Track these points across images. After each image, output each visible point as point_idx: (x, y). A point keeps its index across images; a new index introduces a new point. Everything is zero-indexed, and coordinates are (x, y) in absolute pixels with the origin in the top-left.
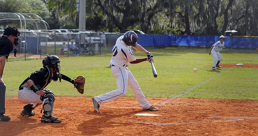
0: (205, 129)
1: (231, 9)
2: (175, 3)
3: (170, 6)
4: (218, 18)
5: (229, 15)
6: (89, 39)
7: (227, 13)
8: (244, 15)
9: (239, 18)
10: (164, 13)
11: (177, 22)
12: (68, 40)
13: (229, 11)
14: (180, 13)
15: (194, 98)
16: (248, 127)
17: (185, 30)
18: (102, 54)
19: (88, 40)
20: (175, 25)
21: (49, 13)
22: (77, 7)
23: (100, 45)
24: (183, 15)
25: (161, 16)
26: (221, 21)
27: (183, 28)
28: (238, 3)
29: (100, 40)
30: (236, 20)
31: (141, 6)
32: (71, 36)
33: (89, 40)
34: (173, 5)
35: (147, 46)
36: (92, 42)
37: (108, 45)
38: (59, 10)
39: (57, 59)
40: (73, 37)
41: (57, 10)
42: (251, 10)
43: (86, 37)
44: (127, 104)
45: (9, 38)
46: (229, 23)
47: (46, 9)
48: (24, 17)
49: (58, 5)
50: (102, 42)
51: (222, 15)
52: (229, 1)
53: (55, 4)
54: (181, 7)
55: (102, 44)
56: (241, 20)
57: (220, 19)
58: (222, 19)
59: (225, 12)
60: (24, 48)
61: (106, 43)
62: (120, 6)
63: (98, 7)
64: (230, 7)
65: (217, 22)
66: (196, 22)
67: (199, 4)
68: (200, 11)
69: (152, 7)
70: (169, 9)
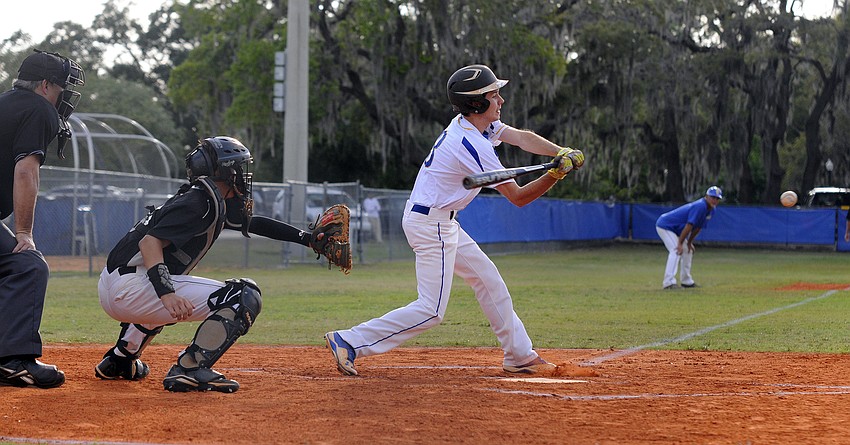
0: (750, 408)
1: (831, 112)
2: (628, 86)
3: (613, 97)
4: (782, 145)
5: (822, 133)
7: (818, 127)
10: (590, 128)
11: (637, 159)
13: (824, 123)
14: (647, 127)
15: (706, 350)
17: (664, 187)
18: (365, 262)
20: (627, 170)
21: (174, 131)
22: (276, 94)
23: (360, 236)
24: (659, 132)
26: (794, 158)
27: (659, 183)
29: (360, 218)
30: (849, 154)
34: (622, 92)
35: (528, 239)
37: (388, 238)
38: (212, 112)
39: (237, 151)
43: (310, 206)
44: (463, 362)
45: (38, 91)
47: (163, 115)
48: (83, 125)
49: (207, 96)
50: (366, 225)
51: (798, 135)
52: (823, 84)
53: (196, 92)
55: (366, 232)
57: (790, 150)
58: (798, 149)
59: (811, 125)
60: (85, 239)
61: (383, 232)
62: (430, 98)
63: (350, 102)
64: (828, 106)
65: (780, 159)
66: (706, 157)
67: (715, 92)
68: (718, 117)
69: (547, 100)
70: (609, 109)
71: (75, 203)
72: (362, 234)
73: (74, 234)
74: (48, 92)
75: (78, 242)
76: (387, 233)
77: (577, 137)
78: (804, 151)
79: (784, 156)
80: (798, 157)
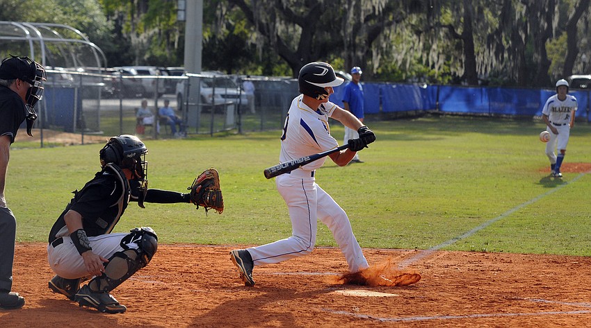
1: (586, 18)
2: (437, 1)
3: (426, 10)
4: (551, 41)
5: (578, 34)
6: (211, 93)
7: (576, 28)
10: (409, 27)
11: (443, 51)
12: (156, 95)
13: (580, 24)
14: (451, 28)
15: (485, 252)
17: (463, 71)
18: (243, 132)
19: (207, 97)
20: (436, 58)
21: (105, 23)
22: (180, 8)
24: (459, 31)
26: (558, 50)
27: (459, 68)
29: (239, 97)
31: (349, 9)
32: (164, 86)
33: (210, 96)
36: (219, 101)
37: (260, 110)
38: (132, 16)
39: (138, 146)
40: (168, 87)
41: (127, 17)
43: (204, 87)
44: (308, 266)
45: (11, 88)
46: (579, 55)
47: (98, 12)
48: (38, 33)
49: (129, 3)
50: (244, 101)
51: (561, 34)
53: (121, 0)
54: (453, 11)
55: (244, 106)
57: (555, 44)
58: (561, 44)
59: (571, 27)
61: (256, 105)
62: (292, 6)
63: (234, 9)
64: (584, 14)
65: (548, 51)
66: (494, 50)
67: (501, 5)
68: (503, 22)
69: (379, 11)
70: (423, 16)
72: (241, 108)
76: (260, 105)
77: (399, 34)
78: (565, 45)
79: (551, 49)
80: (561, 50)
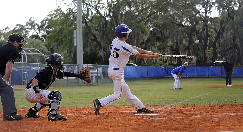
0: (200, 120)
1: (219, 42)
2: (166, 36)
4: (207, 50)
5: (217, 47)
7: (216, 45)
8: (232, 46)
9: (226, 50)
10: (157, 48)
13: (217, 44)
14: (171, 47)
15: (188, 105)
16: (240, 118)
17: (176, 62)
18: (99, 84)
20: (167, 58)
21: (48, 52)
22: (74, 41)
23: (97, 78)
24: (174, 48)
25: (153, 50)
27: (175, 61)
28: (225, 36)
29: (97, 73)
30: (224, 52)
31: (135, 40)
34: (164, 38)
37: (105, 78)
38: (57, 46)
39: (59, 57)
42: (238, 42)
44: (125, 110)
46: (217, 55)
47: (45, 48)
48: (24, 51)
49: (56, 42)
51: (211, 48)
52: (217, 34)
53: (53, 41)
54: (172, 41)
56: (229, 52)
57: (208, 52)
58: (211, 51)
59: (214, 45)
60: (26, 81)
63: (93, 43)
64: (218, 40)
67: (189, 37)
68: (190, 44)
69: (145, 41)
70: (161, 43)
71: (23, 71)
73: (23, 79)
74: (16, 44)
75: (24, 81)
76: (104, 76)
79: (207, 53)
80: (211, 53)
